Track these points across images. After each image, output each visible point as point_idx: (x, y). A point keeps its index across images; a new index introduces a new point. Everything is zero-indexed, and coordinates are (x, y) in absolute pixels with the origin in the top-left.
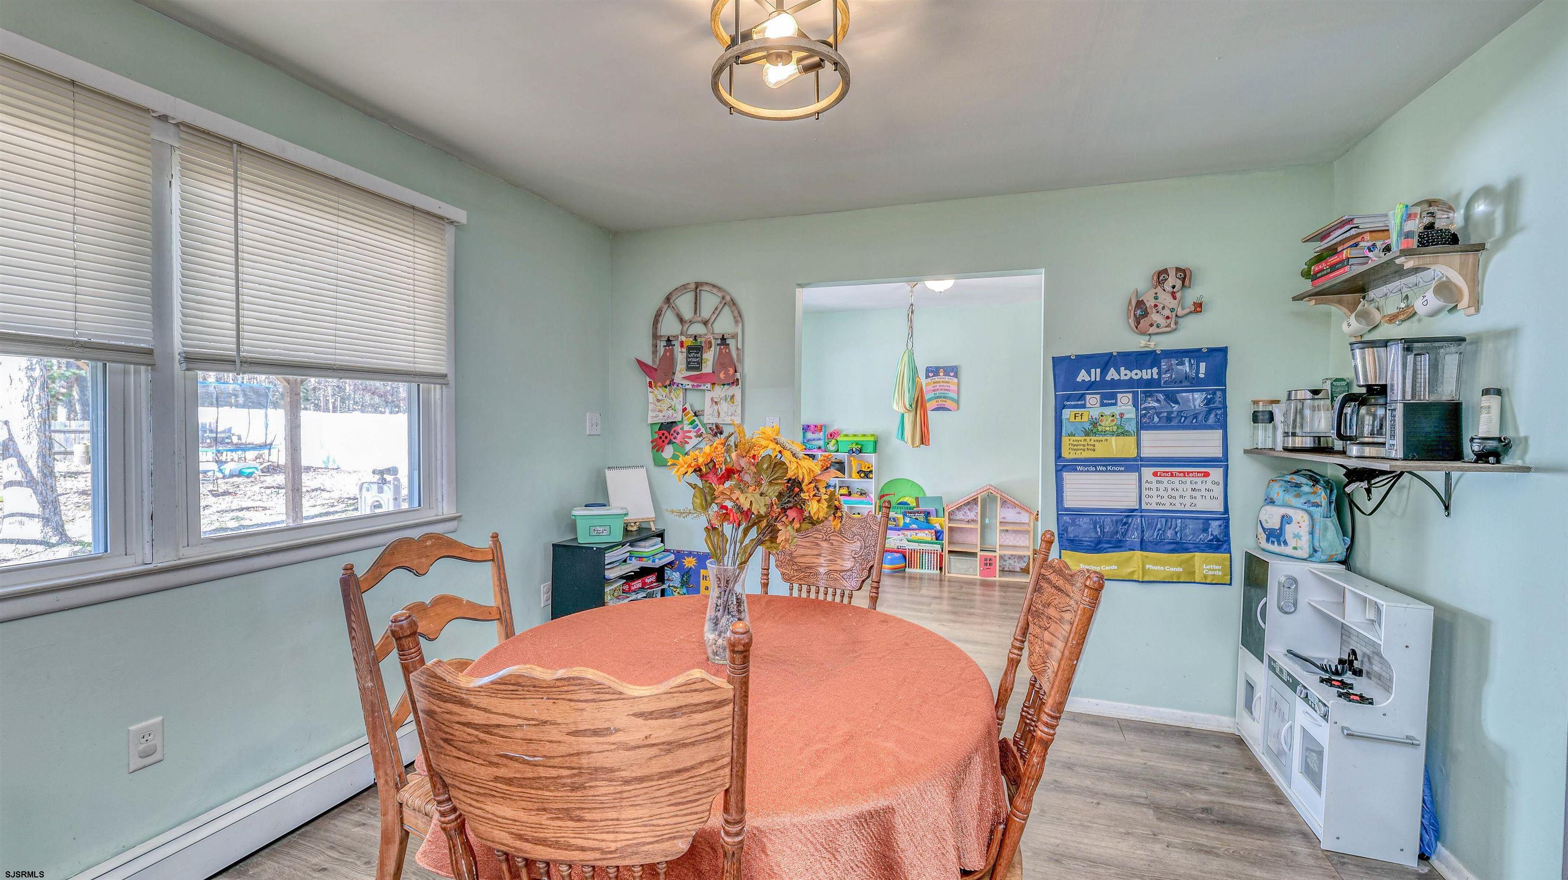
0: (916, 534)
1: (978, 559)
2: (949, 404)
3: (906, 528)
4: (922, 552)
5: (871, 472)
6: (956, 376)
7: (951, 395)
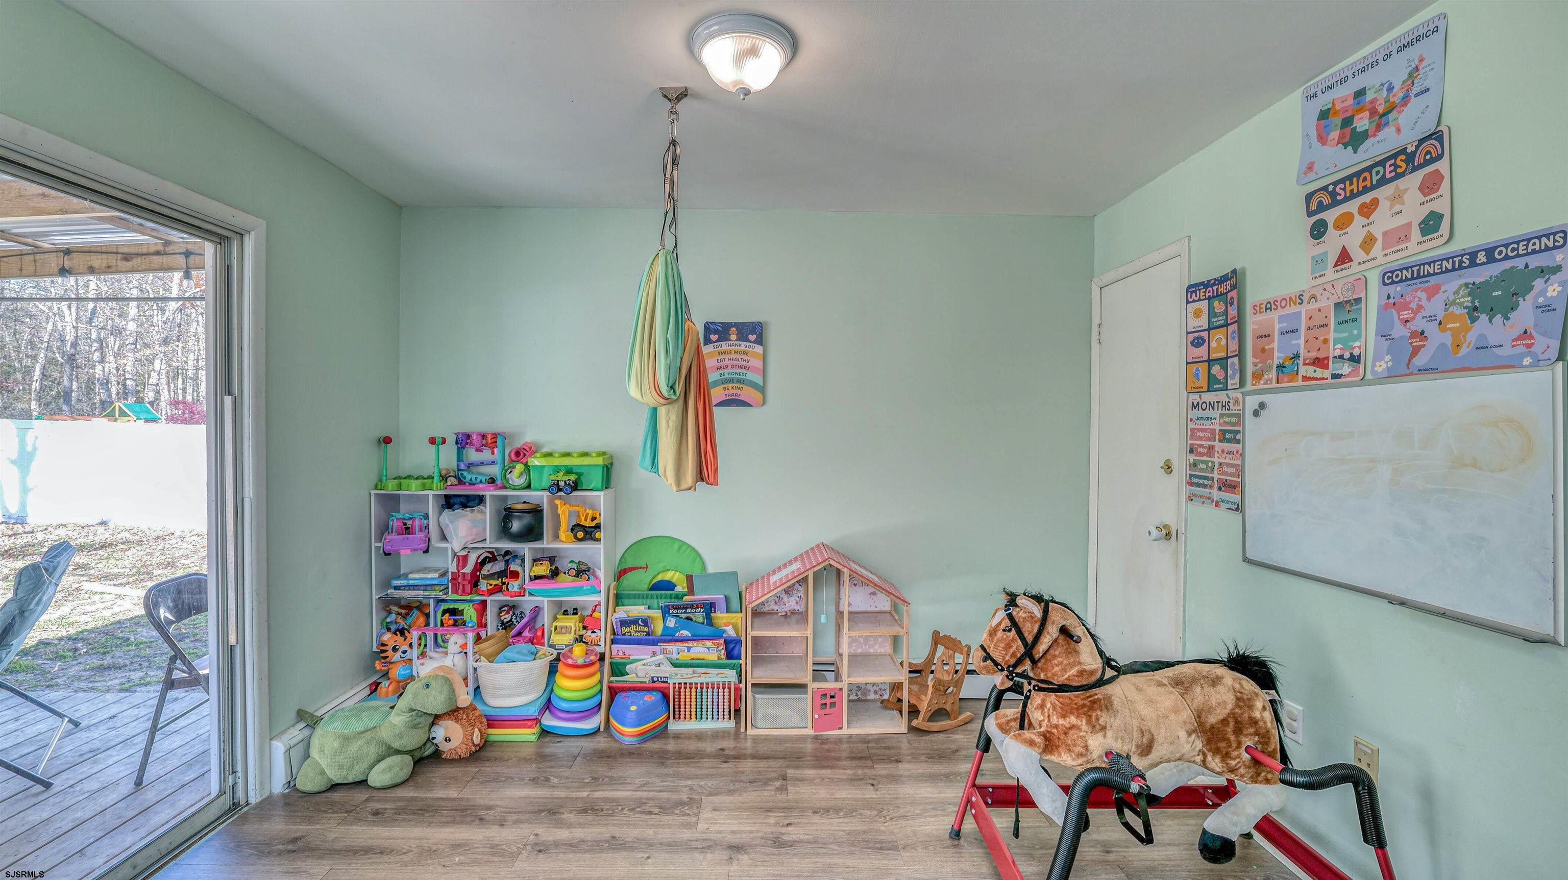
0: (689, 649)
1: (809, 696)
2: (747, 393)
3: (669, 638)
4: (700, 688)
5: (598, 527)
6: (760, 341)
7: (751, 376)
